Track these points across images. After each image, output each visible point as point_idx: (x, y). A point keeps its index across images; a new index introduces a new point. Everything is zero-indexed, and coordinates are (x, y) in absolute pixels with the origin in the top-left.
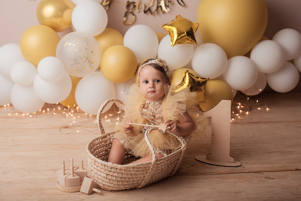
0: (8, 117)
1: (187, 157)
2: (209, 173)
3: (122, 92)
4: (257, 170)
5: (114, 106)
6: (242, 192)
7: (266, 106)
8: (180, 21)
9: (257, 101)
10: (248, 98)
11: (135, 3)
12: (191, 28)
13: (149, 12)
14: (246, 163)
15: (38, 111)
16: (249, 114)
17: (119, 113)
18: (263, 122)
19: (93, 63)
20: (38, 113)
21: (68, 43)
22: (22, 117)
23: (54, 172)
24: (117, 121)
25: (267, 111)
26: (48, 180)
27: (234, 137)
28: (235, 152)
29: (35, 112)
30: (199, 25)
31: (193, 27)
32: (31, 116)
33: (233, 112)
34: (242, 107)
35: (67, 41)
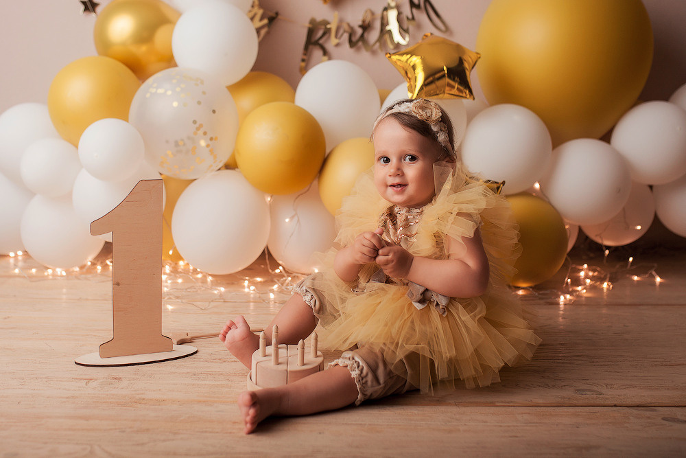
0: (12, 277)
3: (287, 220)
4: (637, 401)
5: (267, 256)
6: (597, 447)
7: (654, 273)
9: (631, 259)
10: (607, 252)
11: (329, 23)
12: (461, 61)
13: (360, 43)
14: (607, 385)
15: (85, 265)
16: (611, 286)
17: (277, 271)
18: (648, 305)
19: (216, 138)
20: (84, 270)
21: (157, 88)
22: (44, 276)
23: (87, 383)
24: (272, 291)
25: (658, 284)
26: (64, 400)
27: (571, 332)
28: (575, 361)
29: (77, 267)
30: (479, 56)
31: (465, 57)
33: (569, 280)
34: (591, 274)
35: (155, 85)
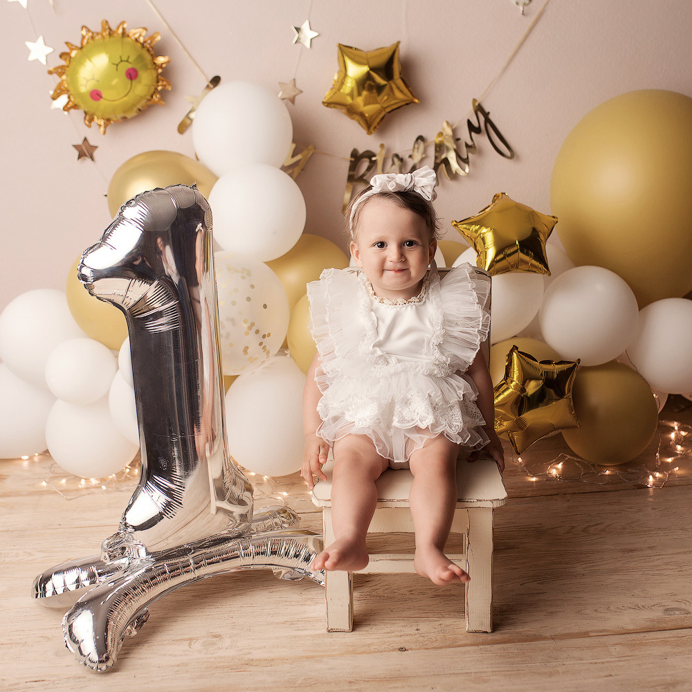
0: (41, 493)
1: (535, 592)
2: (595, 631)
6: (683, 682)
8: (503, 210)
11: (374, 156)
12: (535, 230)
15: (123, 473)
19: (269, 335)
20: (122, 478)
22: (78, 490)
23: (190, 645)
26: (176, 669)
29: (114, 475)
30: (555, 220)
31: (539, 227)
32: (104, 487)
34: (683, 433)
